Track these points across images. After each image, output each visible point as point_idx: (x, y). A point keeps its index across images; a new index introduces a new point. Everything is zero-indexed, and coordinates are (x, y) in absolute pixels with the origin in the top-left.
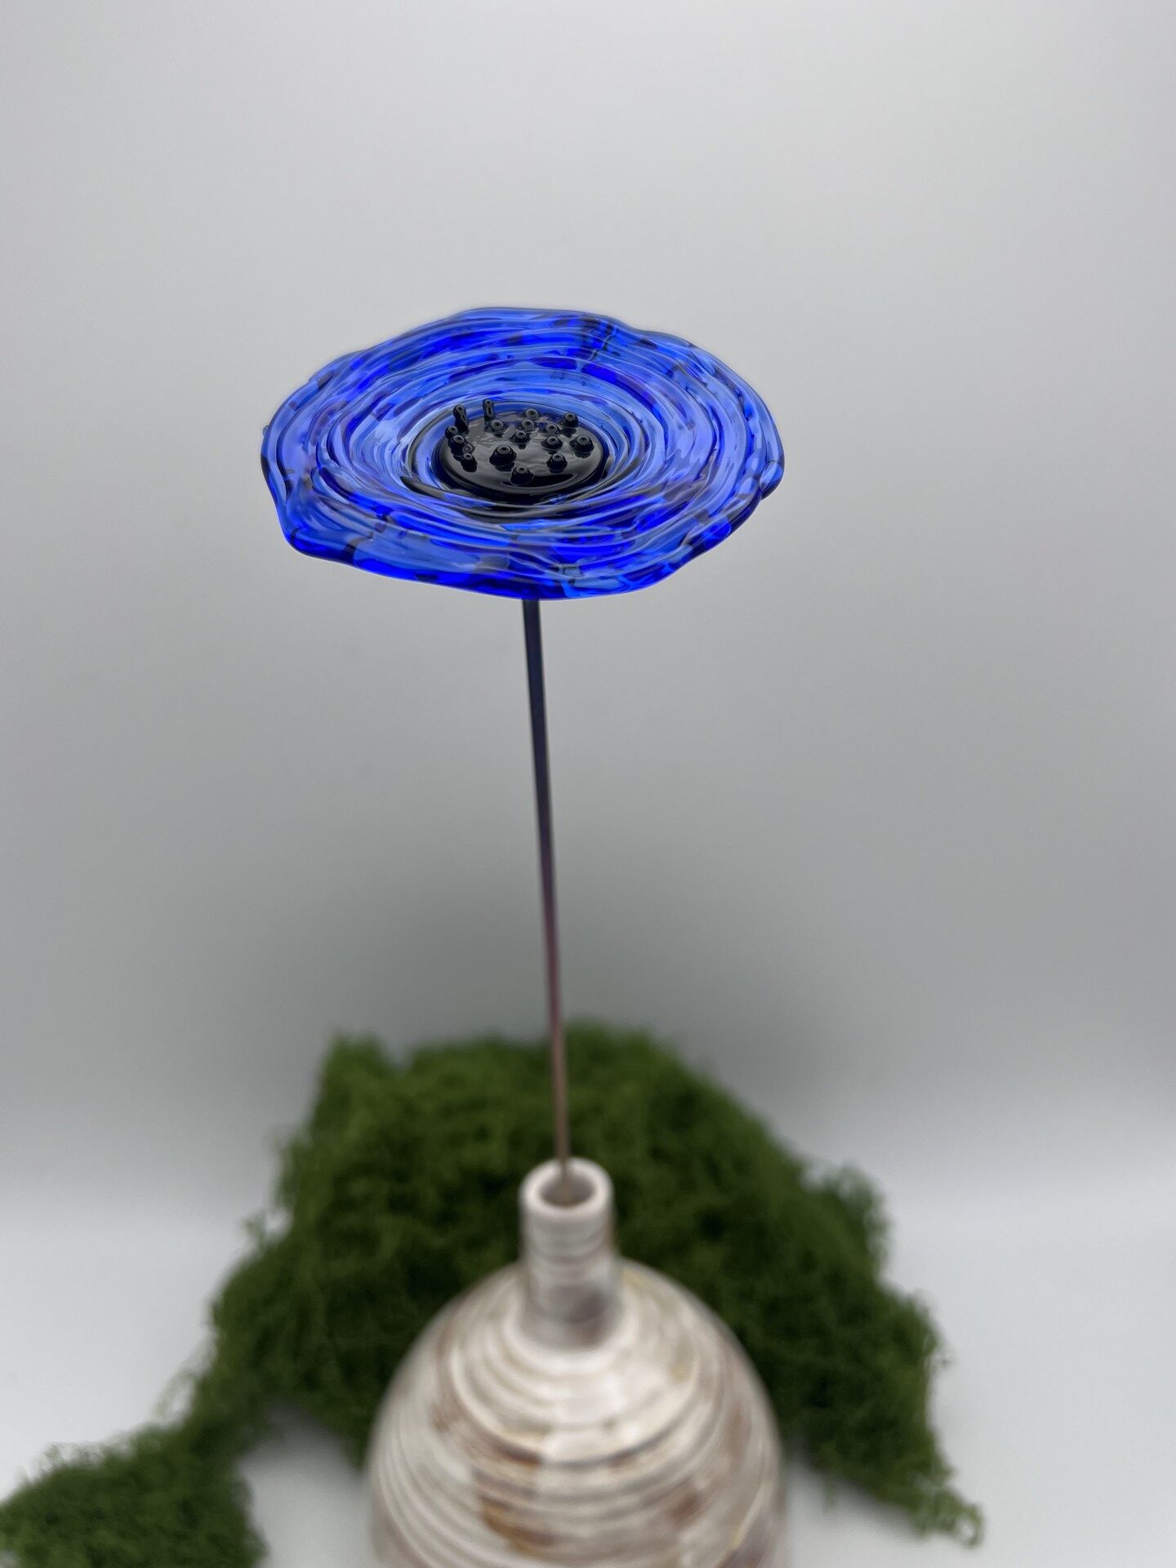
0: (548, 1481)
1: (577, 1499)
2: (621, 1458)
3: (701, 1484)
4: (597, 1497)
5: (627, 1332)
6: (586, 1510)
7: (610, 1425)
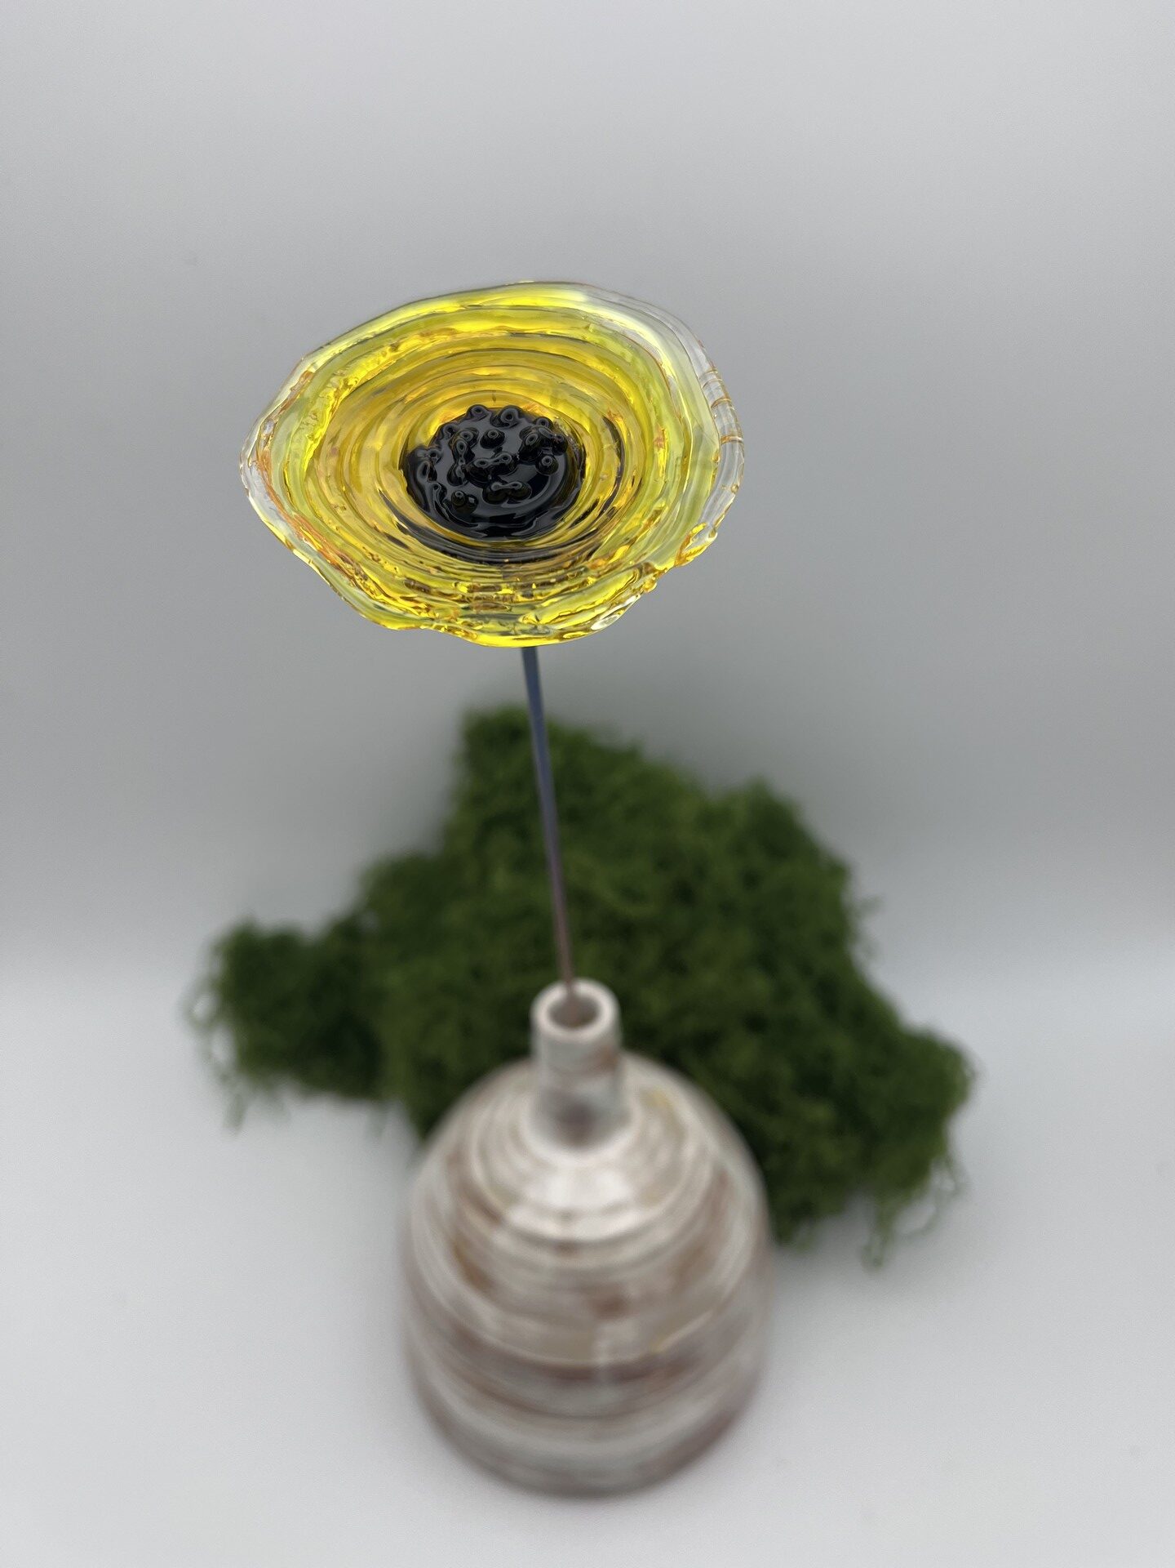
0: (501, 1240)
1: (521, 1264)
2: (566, 1247)
3: (633, 1292)
5: (616, 1148)
6: (527, 1275)
7: (567, 1216)
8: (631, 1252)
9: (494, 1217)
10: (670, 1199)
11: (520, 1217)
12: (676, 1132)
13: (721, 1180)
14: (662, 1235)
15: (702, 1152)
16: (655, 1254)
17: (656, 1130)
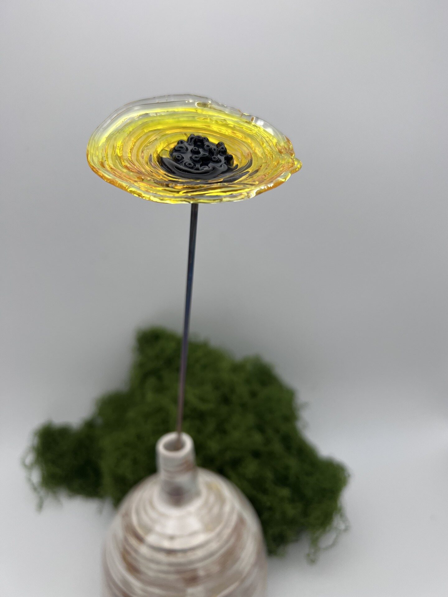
0: (144, 550)
1: (152, 561)
2: (171, 552)
3: (201, 573)
4: (158, 563)
6: (153, 566)
7: (172, 538)
8: (200, 553)
9: (140, 539)
10: (218, 529)
11: (151, 539)
12: (221, 500)
13: (241, 521)
14: (214, 546)
15: (233, 509)
16: (212, 554)
17: (212, 499)
